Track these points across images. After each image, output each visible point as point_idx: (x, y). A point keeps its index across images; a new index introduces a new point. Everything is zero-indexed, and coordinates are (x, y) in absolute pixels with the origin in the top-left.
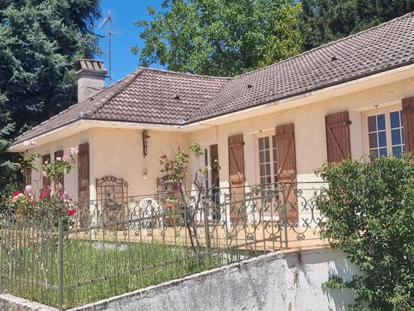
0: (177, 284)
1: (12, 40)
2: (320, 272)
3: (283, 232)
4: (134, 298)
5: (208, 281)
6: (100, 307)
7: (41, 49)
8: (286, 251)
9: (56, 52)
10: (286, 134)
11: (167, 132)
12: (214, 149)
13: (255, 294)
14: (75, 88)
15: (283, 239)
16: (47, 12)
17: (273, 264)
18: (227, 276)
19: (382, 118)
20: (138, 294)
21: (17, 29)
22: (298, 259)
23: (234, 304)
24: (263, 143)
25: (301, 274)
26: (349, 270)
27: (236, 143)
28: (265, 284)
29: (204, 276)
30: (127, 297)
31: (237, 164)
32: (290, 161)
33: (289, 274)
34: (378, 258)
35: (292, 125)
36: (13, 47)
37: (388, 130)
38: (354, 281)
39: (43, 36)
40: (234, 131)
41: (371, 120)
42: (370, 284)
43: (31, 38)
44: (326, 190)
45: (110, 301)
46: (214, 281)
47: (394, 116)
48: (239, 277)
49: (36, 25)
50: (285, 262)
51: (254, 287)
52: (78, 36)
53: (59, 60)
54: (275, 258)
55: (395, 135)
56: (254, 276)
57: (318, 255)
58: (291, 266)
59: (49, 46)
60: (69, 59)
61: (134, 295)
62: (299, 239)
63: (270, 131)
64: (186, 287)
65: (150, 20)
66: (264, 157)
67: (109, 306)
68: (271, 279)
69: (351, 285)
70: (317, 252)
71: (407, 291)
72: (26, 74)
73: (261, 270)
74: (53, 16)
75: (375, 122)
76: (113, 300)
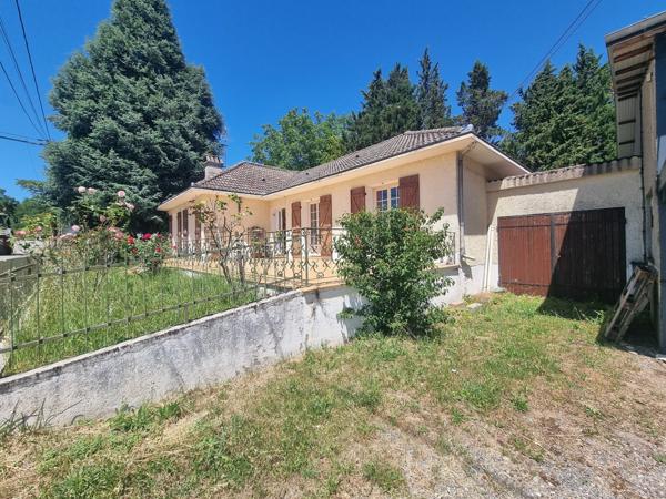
0: (176, 332)
1: (160, 140)
2: (336, 305)
3: (304, 272)
4: (108, 356)
5: (216, 326)
6: (47, 374)
7: (180, 147)
8: (306, 289)
9: (191, 150)
10: (326, 201)
11: (254, 200)
12: (284, 211)
13: (272, 331)
14: (204, 173)
15: (304, 278)
16: (186, 125)
17: (291, 302)
18: (241, 318)
19: (385, 191)
20: (117, 349)
21: (164, 133)
22: (316, 295)
23: (248, 343)
24: (313, 207)
25: (319, 308)
26: (360, 301)
27: (296, 207)
28: (282, 321)
29: (213, 320)
30: (96, 356)
31: (296, 220)
32: (328, 218)
33: (308, 309)
34: (383, 290)
35: (330, 196)
36: (161, 144)
37: (389, 199)
38: (364, 308)
39: (181, 139)
40: (295, 200)
41: (379, 193)
42: (375, 312)
43: (173, 139)
44: (344, 237)
45: (67, 365)
46: (225, 324)
47: (393, 190)
48: (254, 317)
49: (177, 131)
50: (303, 300)
51: (271, 325)
52: (208, 142)
53: (193, 155)
54: (294, 296)
55: (393, 202)
56: (272, 314)
57: (334, 292)
58: (309, 302)
59: (186, 145)
60: (200, 155)
61: (108, 352)
62: (319, 277)
63: (316, 200)
64: (189, 334)
65: (257, 141)
66: (313, 216)
67: (64, 370)
68: (289, 316)
69: (360, 313)
70: (334, 288)
71: (405, 318)
72: (169, 162)
73: (279, 309)
74: (190, 128)
75: (382, 194)
76: (71, 364)
